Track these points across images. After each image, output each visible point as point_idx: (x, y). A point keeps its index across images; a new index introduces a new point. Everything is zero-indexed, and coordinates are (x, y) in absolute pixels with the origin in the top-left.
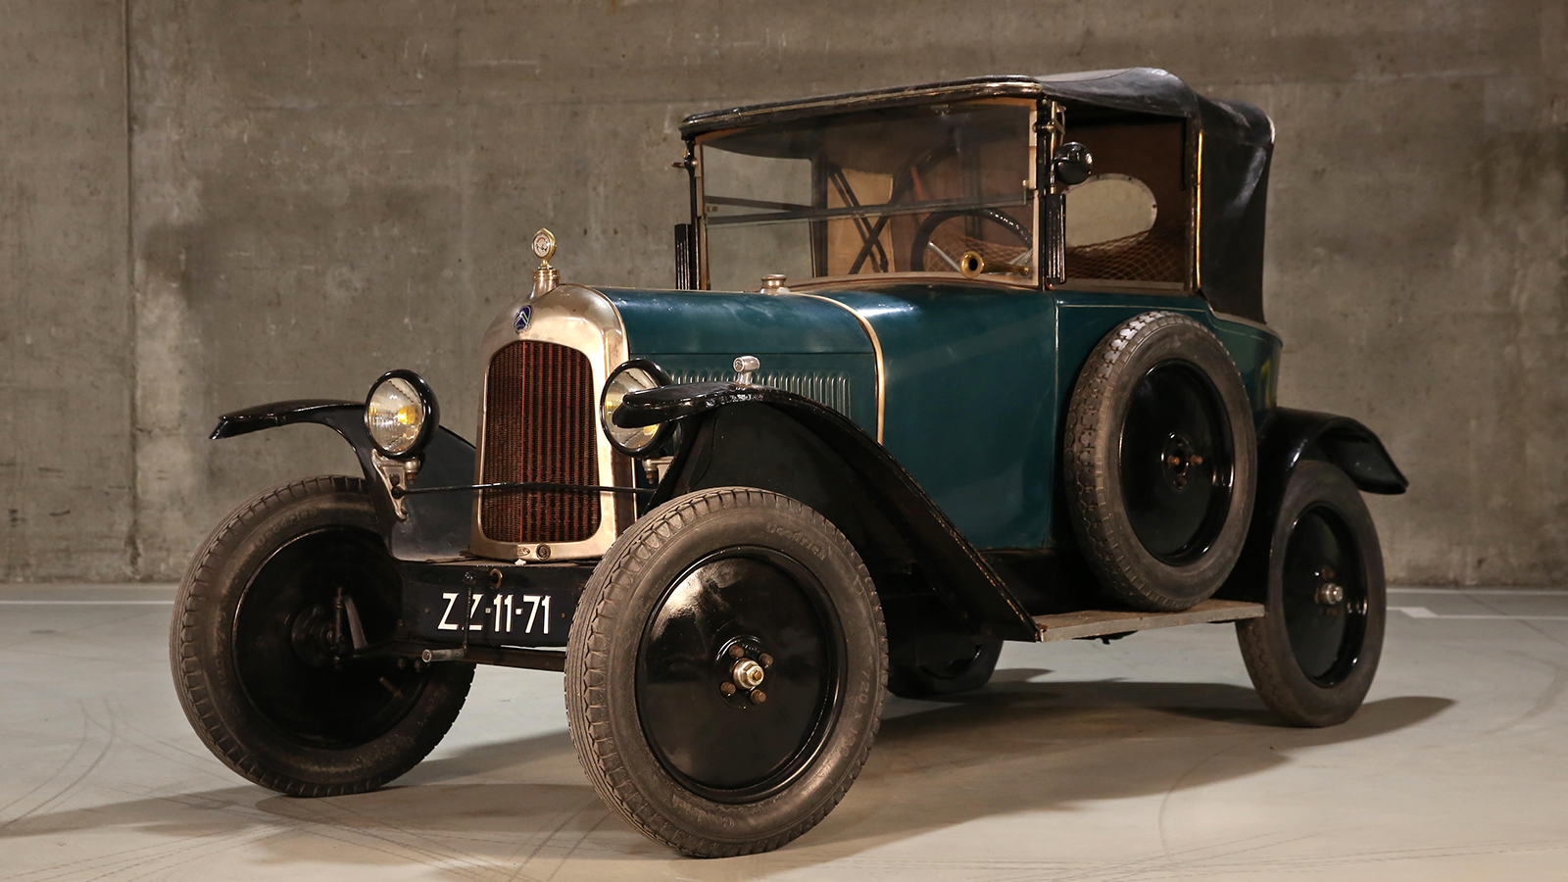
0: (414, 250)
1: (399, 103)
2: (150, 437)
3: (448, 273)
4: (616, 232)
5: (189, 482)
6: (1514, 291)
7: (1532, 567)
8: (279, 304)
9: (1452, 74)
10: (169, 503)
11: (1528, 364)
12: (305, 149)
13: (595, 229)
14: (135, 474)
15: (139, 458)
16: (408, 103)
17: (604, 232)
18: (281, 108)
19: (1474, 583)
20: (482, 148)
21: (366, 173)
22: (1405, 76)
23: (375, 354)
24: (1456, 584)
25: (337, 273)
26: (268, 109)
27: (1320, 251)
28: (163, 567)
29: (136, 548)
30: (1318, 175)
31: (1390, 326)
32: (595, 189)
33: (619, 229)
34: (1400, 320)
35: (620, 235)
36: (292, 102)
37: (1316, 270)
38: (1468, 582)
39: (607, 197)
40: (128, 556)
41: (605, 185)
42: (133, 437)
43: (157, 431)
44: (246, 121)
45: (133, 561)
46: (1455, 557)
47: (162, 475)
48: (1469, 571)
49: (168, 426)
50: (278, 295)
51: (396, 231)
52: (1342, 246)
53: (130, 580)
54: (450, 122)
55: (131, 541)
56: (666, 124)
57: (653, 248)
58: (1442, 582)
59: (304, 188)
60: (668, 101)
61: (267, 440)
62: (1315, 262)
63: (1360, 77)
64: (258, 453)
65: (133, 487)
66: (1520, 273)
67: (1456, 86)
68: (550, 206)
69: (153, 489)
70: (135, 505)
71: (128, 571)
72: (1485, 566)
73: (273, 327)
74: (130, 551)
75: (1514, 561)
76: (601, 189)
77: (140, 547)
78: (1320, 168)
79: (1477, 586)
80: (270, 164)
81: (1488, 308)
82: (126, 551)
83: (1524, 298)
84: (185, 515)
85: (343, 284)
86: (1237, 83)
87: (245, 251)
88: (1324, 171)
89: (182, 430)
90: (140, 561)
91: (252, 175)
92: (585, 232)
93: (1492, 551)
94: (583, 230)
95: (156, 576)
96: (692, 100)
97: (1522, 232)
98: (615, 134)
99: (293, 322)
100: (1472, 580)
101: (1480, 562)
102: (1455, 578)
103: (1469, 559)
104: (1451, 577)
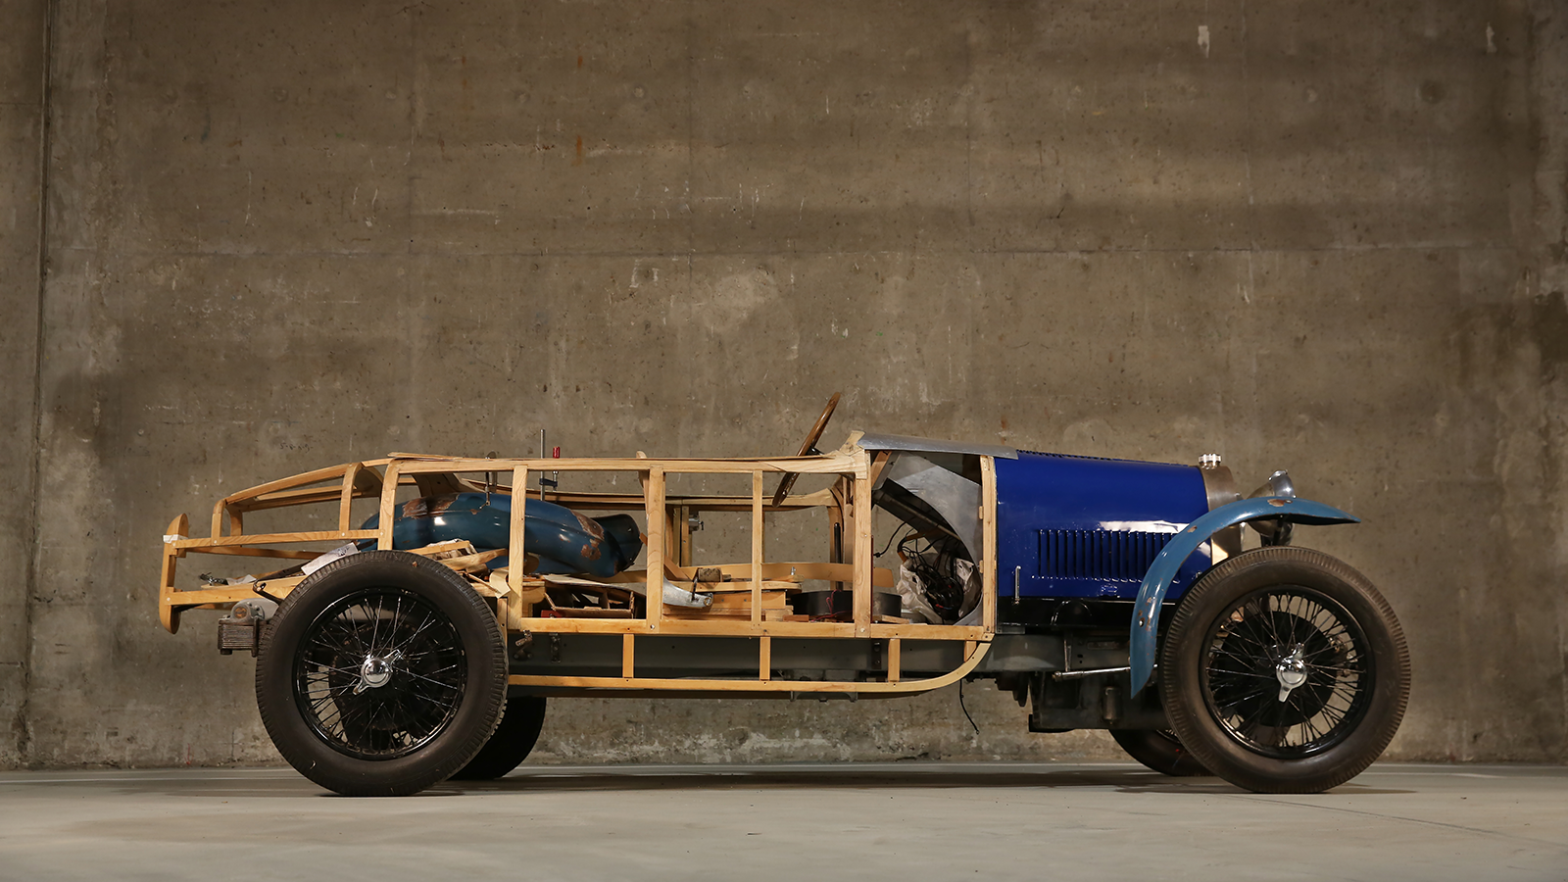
0: (358, 406)
1: (346, 252)
2: (49, 607)
3: (394, 430)
4: (578, 390)
5: (91, 656)
6: (1497, 460)
7: (1528, 742)
8: (205, 461)
9: (1426, 245)
10: (67, 680)
11: (1514, 534)
12: (240, 297)
13: (556, 386)
14: (29, 648)
15: (34, 630)
16: (355, 251)
17: (565, 389)
18: (215, 254)
19: (1470, 759)
20: (435, 299)
21: (307, 324)
22: (1380, 246)
23: (311, 516)
24: (1453, 759)
25: (271, 429)
26: (201, 255)
27: (1304, 418)
28: (56, 752)
29: (25, 731)
30: (1299, 342)
31: (1376, 494)
32: (556, 344)
33: (581, 387)
34: (1386, 488)
35: (581, 393)
36: (227, 248)
37: (1300, 437)
38: (1464, 759)
39: (568, 353)
40: (15, 742)
41: (567, 340)
42: (29, 606)
43: (57, 600)
44: (175, 267)
45: (22, 747)
46: (1450, 731)
47: (61, 649)
48: (1465, 746)
49: (71, 595)
50: (205, 452)
51: (338, 385)
52: (1325, 413)
53: (16, 768)
54: (401, 272)
55: (20, 723)
56: (633, 280)
57: (617, 406)
58: (1438, 757)
59: (237, 338)
60: (637, 255)
62: (1300, 428)
63: (1338, 245)
65: (26, 664)
66: (1501, 442)
67: (1431, 257)
68: (507, 360)
69: (50, 665)
70: (27, 682)
71: (15, 757)
72: (1480, 742)
73: (197, 486)
74: (18, 734)
75: (1508, 735)
76: (563, 344)
77: (31, 730)
78: (1301, 335)
79: (1473, 763)
80: (202, 313)
81: (1472, 477)
82: (13, 735)
83: (1506, 467)
84: (86, 694)
85: (277, 441)
86: (1217, 249)
87: (168, 405)
88: (1305, 337)
89: (88, 599)
90: (29, 745)
91: (179, 323)
92: (545, 389)
93: (1487, 726)
94: (542, 387)
95: (47, 763)
96: (661, 255)
97: (1501, 401)
98: (579, 288)
99: (220, 481)
100: (1469, 755)
101: (1475, 737)
102: (1451, 754)
103: (1464, 734)
104: (1448, 753)
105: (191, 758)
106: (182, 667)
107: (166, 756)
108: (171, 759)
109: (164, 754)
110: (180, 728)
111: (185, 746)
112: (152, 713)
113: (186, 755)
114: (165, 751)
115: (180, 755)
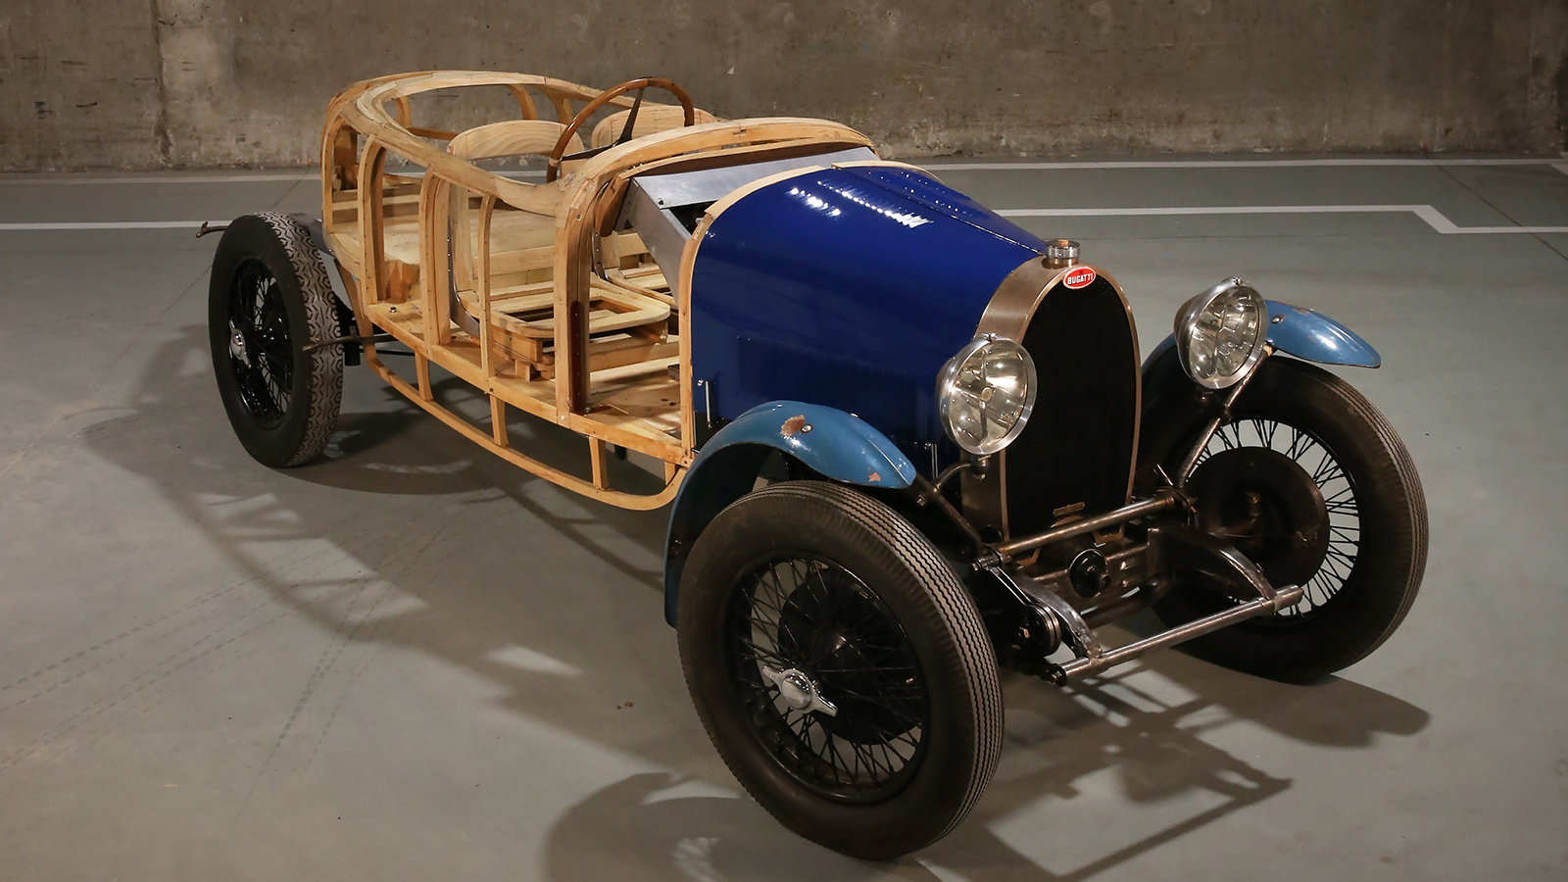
2: (173, 29)
5: (215, 73)
7: (1492, 135)
10: (196, 93)
14: (160, 66)
15: (163, 49)
19: (1440, 151)
24: (1425, 153)
28: (194, 155)
29: (166, 137)
38: (1435, 150)
40: (159, 146)
42: (156, 29)
43: (179, 23)
45: (165, 151)
46: (1426, 127)
47: (189, 66)
48: (1437, 141)
49: (191, 18)
53: (163, 168)
55: (161, 131)
58: (1414, 149)
61: (293, 31)
64: (283, 44)
65: (159, 79)
69: (179, 83)
70: (163, 95)
71: (161, 160)
72: (1451, 135)
74: (160, 139)
75: (1476, 129)
77: (171, 136)
79: (1443, 153)
82: (157, 141)
84: (213, 106)
89: (206, 22)
90: (171, 149)
93: (1459, 121)
95: (188, 165)
100: (1440, 148)
101: (1447, 131)
102: (1424, 146)
103: (1438, 128)
104: (1422, 146)
105: (310, 160)
106: (295, 81)
107: (289, 159)
108: (294, 161)
109: (286, 157)
110: (299, 134)
111: (305, 150)
112: (273, 121)
113: (305, 155)
114: (288, 154)
115: (300, 157)
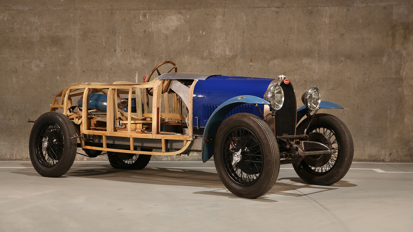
0: (60, 56)
1: (55, 9)
3: (71, 63)
4: (125, 51)
6: (402, 71)
7: (406, 156)
8: (16, 72)
9: (383, 4)
11: (406, 93)
12: (25, 23)
13: (118, 50)
16: (58, 9)
17: (121, 50)
18: (17, 10)
19: (389, 160)
20: (82, 23)
21: (45, 31)
22: (369, 5)
23: (48, 88)
24: (383, 161)
25: (35, 62)
26: (13, 10)
27: (343, 58)
30: (342, 35)
31: (364, 82)
32: (118, 37)
33: (126, 50)
34: (367, 80)
35: (126, 51)
36: (20, 8)
37: (341, 64)
38: (387, 160)
39: (122, 40)
41: (121, 36)
44: (5, 14)
46: (383, 152)
48: (387, 157)
50: (16, 69)
51: (54, 49)
52: (349, 57)
54: (72, 15)
56: (141, 17)
57: (136, 55)
58: (379, 160)
59: (25, 35)
60: (142, 10)
61: (13, 115)
62: (341, 62)
63: (356, 5)
64: (10, 119)
66: (403, 65)
67: (385, 8)
68: (104, 42)
72: (392, 155)
73: (15, 79)
75: (400, 154)
76: (120, 37)
78: (343, 33)
79: (389, 162)
80: (14, 28)
81: (394, 76)
83: (404, 73)
85: (37, 66)
86: (318, 6)
87: (5, 55)
88: (344, 34)
91: (7, 31)
92: (115, 50)
93: (394, 151)
94: (114, 50)
96: (149, 10)
97: (404, 53)
98: (125, 20)
99: (21, 78)
100: (388, 159)
101: (390, 154)
102: (383, 159)
103: (387, 153)
104: (382, 159)
105: (16, 157)
106: (12, 132)
107: (9, 157)
108: (10, 158)
109: (8, 156)
110: (13, 149)
111: (14, 154)
112: (5, 145)
113: (14, 157)
114: (9, 155)
115: (13, 157)
